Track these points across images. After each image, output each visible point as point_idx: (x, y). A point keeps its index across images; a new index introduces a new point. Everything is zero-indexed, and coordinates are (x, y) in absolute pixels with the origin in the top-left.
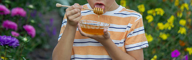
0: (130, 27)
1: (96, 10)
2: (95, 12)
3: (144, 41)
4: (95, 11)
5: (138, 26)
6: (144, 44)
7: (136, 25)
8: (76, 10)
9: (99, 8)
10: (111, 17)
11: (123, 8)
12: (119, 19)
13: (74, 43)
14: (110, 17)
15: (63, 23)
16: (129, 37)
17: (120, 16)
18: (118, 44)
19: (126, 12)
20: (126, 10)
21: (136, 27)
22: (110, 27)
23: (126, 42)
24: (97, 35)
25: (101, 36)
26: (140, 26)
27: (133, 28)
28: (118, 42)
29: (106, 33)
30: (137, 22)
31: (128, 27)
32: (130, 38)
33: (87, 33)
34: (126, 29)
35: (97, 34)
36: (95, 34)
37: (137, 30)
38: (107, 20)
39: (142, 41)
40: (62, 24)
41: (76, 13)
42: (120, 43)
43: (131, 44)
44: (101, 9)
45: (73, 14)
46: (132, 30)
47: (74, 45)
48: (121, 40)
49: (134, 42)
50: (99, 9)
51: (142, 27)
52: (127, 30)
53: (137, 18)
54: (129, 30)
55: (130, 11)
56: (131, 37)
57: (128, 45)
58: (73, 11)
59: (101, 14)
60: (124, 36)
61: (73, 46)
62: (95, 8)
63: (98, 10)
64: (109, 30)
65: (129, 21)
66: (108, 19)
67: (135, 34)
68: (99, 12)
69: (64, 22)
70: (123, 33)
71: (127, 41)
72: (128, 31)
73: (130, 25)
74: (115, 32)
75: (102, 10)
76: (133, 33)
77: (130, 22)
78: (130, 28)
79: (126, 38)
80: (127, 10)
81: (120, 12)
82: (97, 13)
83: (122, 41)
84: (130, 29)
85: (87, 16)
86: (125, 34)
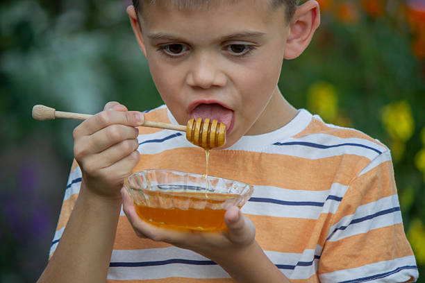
0: (338, 199)
1: (198, 127)
2: (191, 139)
3: (398, 255)
4: (193, 132)
5: (374, 193)
6: (398, 270)
7: (362, 188)
8: (114, 131)
9: (207, 121)
10: (260, 158)
11: (314, 122)
12: (294, 164)
13: (112, 265)
14: (257, 158)
15: (70, 182)
16: (334, 239)
17: (298, 151)
18: (292, 267)
19: (322, 135)
20: (323, 129)
21: (364, 198)
22: (252, 200)
23: (325, 261)
24: (201, 231)
25: (215, 235)
26: (382, 195)
27: (353, 202)
28: (291, 259)
29: (236, 226)
30: (369, 178)
31: (330, 197)
32: (337, 244)
33: (158, 226)
34: (321, 205)
35: (200, 228)
36: (193, 231)
37: (369, 209)
38: (246, 169)
39: (389, 256)
40: (65, 186)
41: (115, 143)
42: (300, 264)
43: (345, 266)
44: (215, 123)
45: (100, 149)
46: (347, 210)
47: (114, 273)
48: (301, 251)
49: (355, 258)
50: (210, 124)
51: (390, 198)
52: (325, 210)
53: (369, 162)
54: (334, 212)
55: (339, 134)
56: (342, 240)
57: (332, 274)
58: (101, 136)
59: (217, 144)
60: (315, 236)
61: (110, 277)
62: (190, 123)
63: (205, 128)
64: (249, 209)
65: (335, 174)
66: (250, 166)
67: (362, 228)
68: (208, 135)
69: (74, 182)
70: (312, 223)
71: (326, 254)
72: (330, 215)
73: (338, 189)
74: (277, 219)
75: (222, 130)
76: (353, 222)
77: (340, 176)
78: (337, 203)
79: (323, 241)
80: (329, 129)
81: (301, 135)
82: (199, 143)
83: (308, 255)
84: (339, 207)
85: (167, 154)
86: (318, 228)
